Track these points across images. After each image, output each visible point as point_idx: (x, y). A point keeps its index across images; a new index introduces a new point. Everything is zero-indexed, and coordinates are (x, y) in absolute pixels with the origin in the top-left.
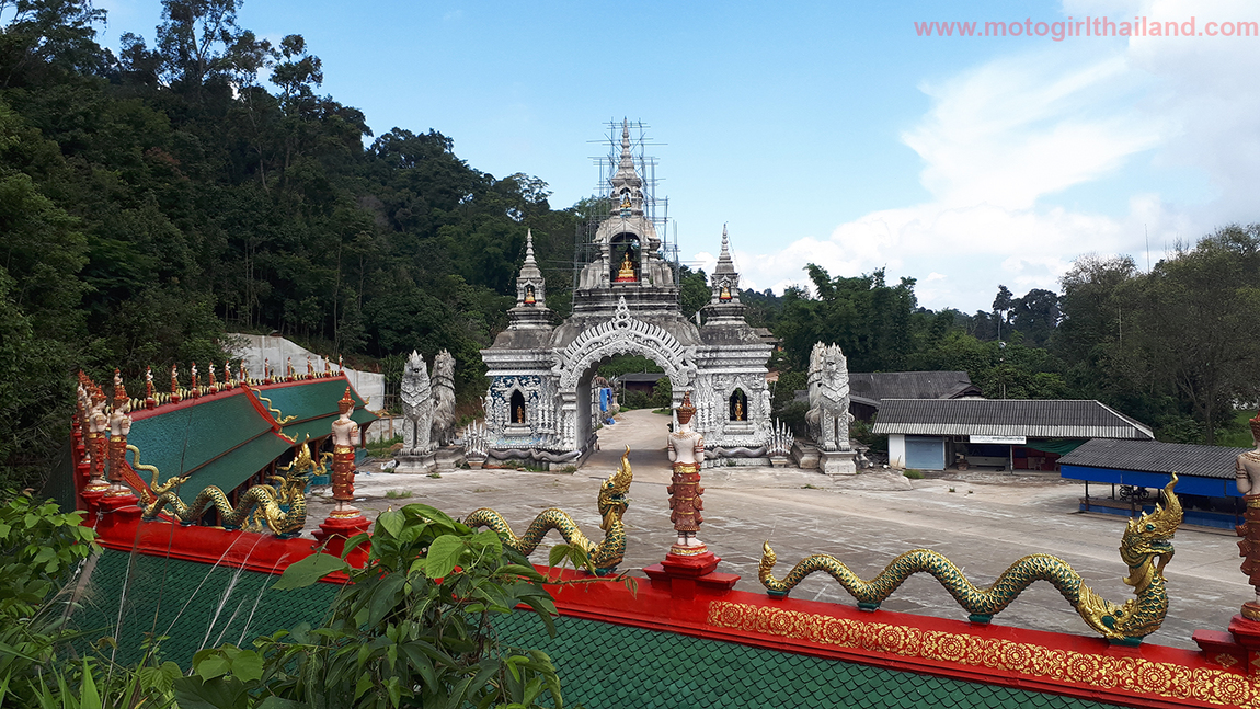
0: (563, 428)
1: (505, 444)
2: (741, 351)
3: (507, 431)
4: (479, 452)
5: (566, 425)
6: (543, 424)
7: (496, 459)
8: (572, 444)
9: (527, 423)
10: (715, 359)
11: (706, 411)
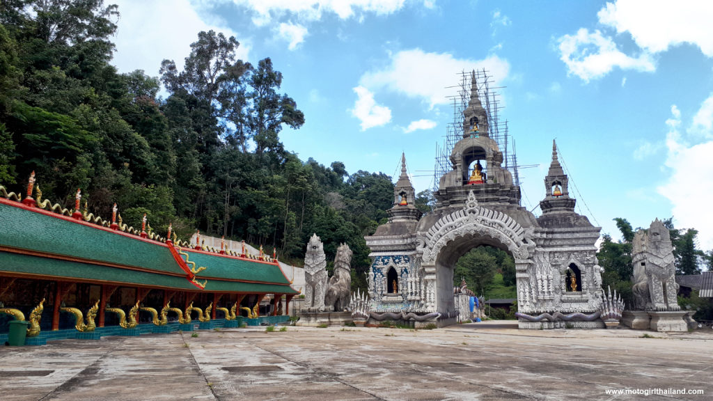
0: (425, 294)
1: (382, 309)
2: (573, 232)
3: (384, 299)
4: (362, 313)
5: (428, 291)
6: (412, 293)
7: (375, 319)
8: (433, 308)
9: (400, 292)
10: (551, 240)
11: (545, 283)
